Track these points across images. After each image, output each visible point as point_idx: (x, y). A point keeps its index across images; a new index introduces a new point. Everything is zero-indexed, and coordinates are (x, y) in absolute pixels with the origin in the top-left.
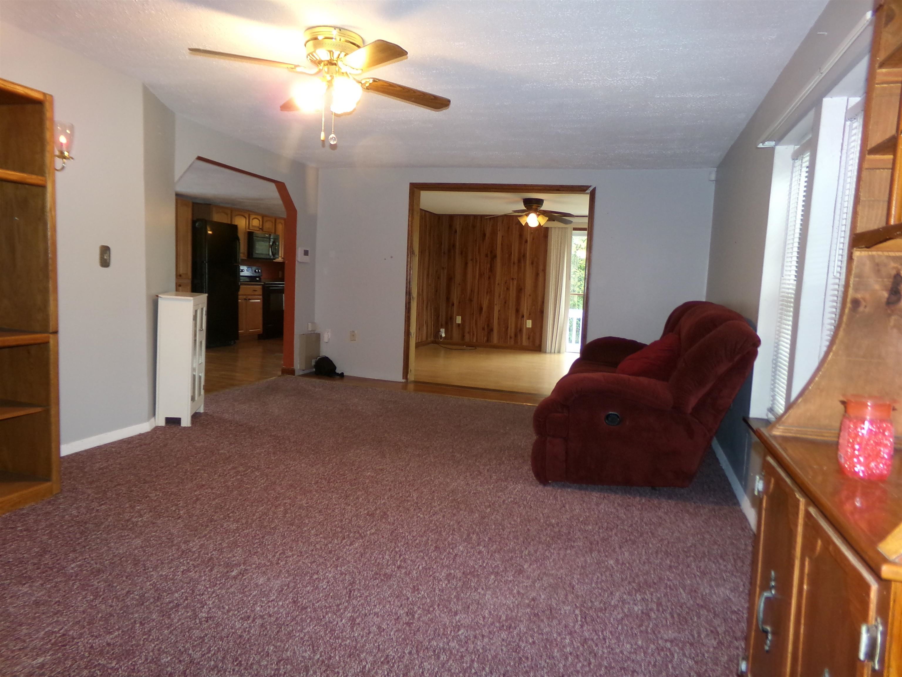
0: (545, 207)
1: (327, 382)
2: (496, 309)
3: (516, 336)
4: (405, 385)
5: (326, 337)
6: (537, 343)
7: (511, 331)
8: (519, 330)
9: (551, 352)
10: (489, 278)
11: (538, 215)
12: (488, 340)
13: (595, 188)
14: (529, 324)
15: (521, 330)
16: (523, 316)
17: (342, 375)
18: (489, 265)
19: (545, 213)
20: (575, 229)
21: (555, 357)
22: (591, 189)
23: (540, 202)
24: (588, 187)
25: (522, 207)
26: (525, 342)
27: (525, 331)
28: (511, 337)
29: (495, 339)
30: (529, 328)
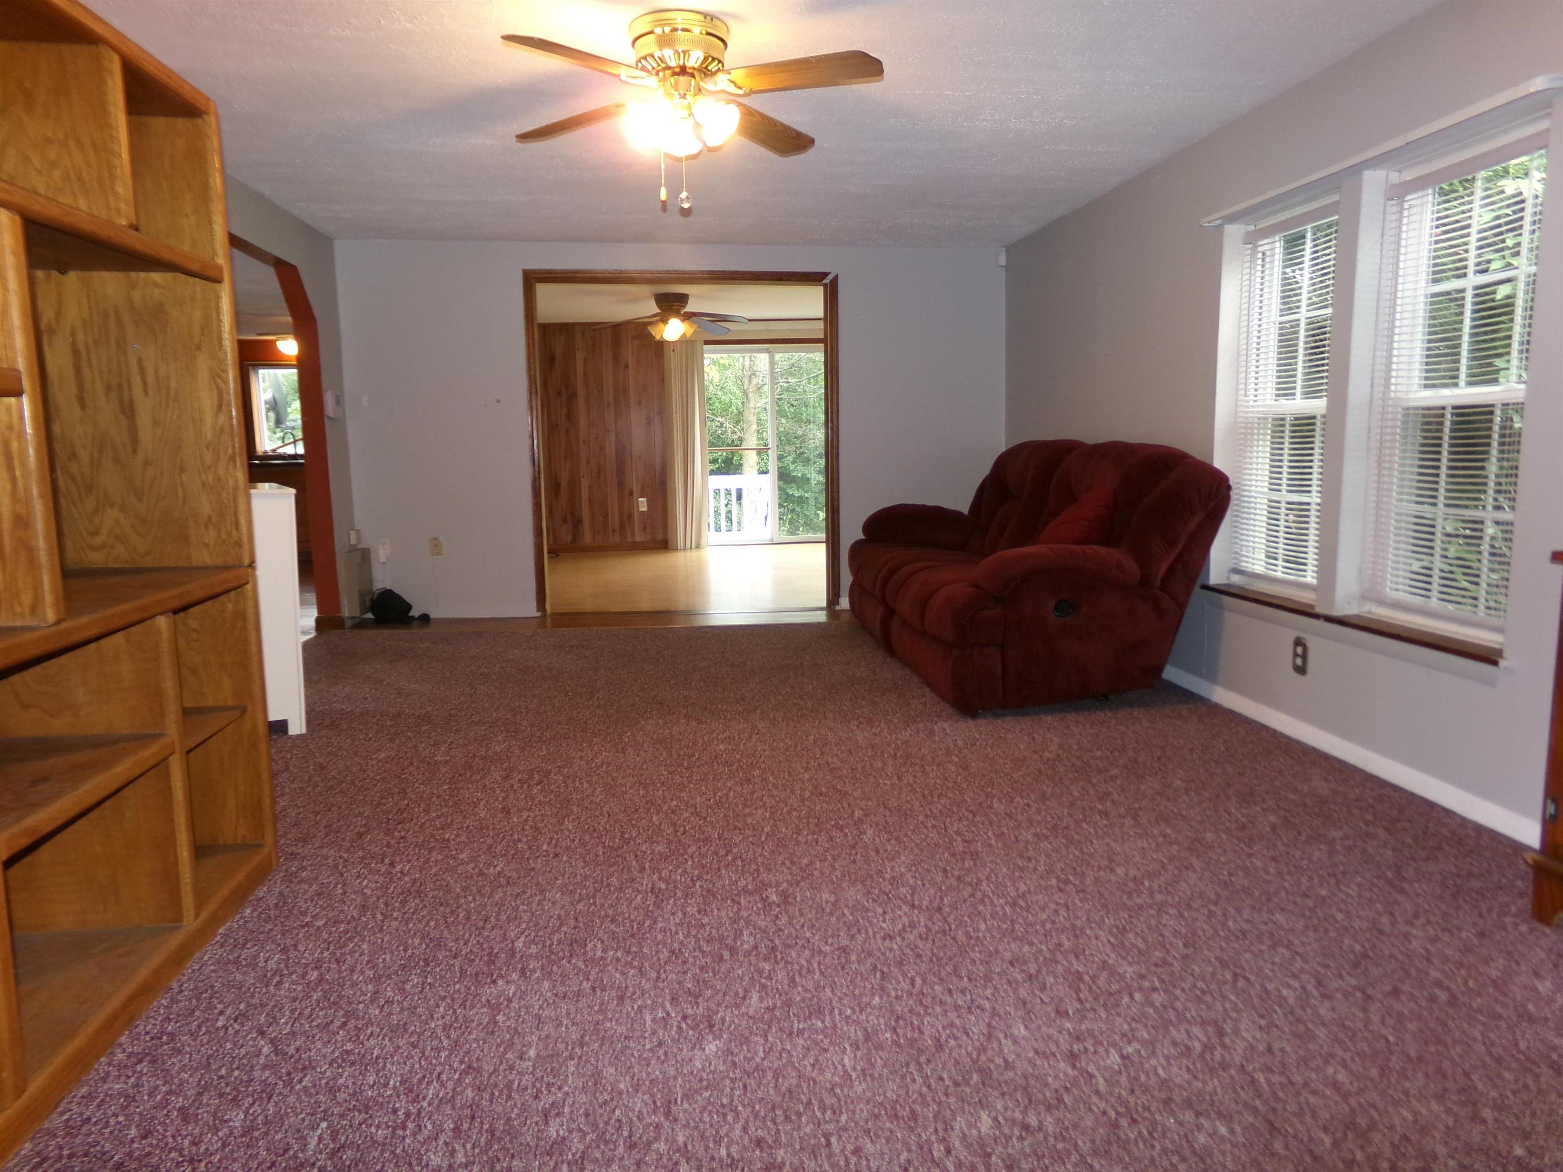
0: (691, 307)
2: (585, 483)
3: (622, 526)
4: (542, 621)
6: (659, 536)
7: (614, 518)
8: (627, 517)
9: (685, 549)
10: (567, 432)
11: (683, 321)
12: (574, 539)
13: (837, 276)
14: (643, 504)
15: (630, 516)
16: (631, 493)
18: (564, 411)
19: (688, 317)
20: (707, 343)
21: (692, 555)
22: (830, 277)
23: (682, 299)
24: (826, 274)
25: (652, 308)
26: (639, 537)
27: (636, 517)
28: (614, 531)
29: (587, 538)
30: (643, 512)
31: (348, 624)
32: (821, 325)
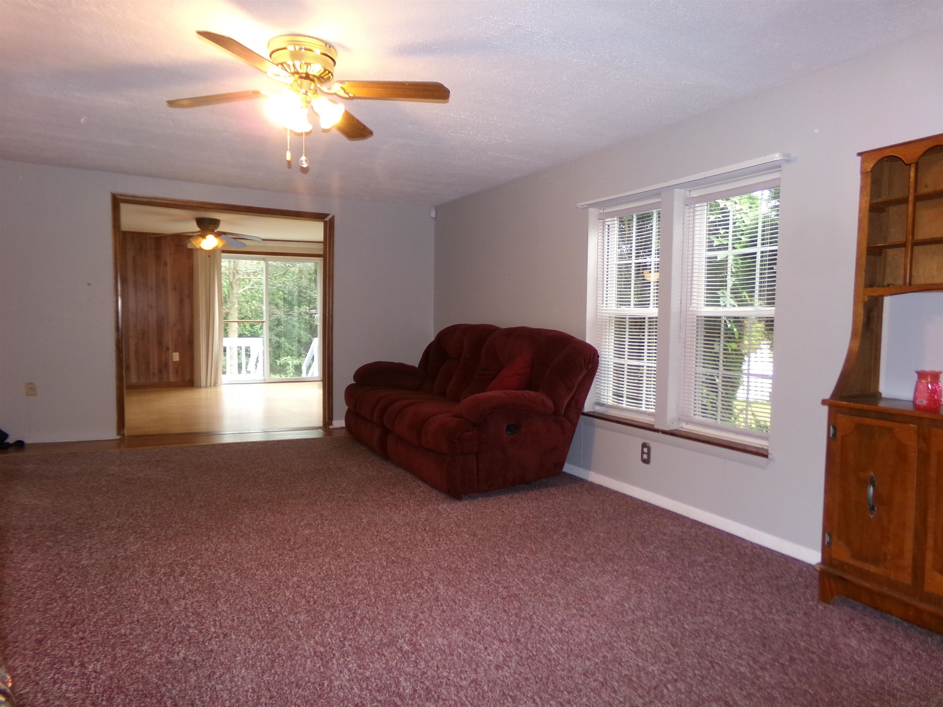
0: (221, 228)
3: (160, 371)
4: (122, 443)
6: (187, 378)
7: (154, 367)
8: (164, 366)
9: (206, 386)
11: (216, 237)
13: (334, 217)
14: (176, 357)
15: (166, 365)
16: (168, 349)
19: (219, 235)
20: (224, 252)
21: (211, 391)
22: (329, 217)
23: (216, 222)
24: (327, 215)
25: (194, 227)
26: (172, 378)
27: (171, 365)
28: (154, 374)
30: (176, 362)
32: (321, 246)
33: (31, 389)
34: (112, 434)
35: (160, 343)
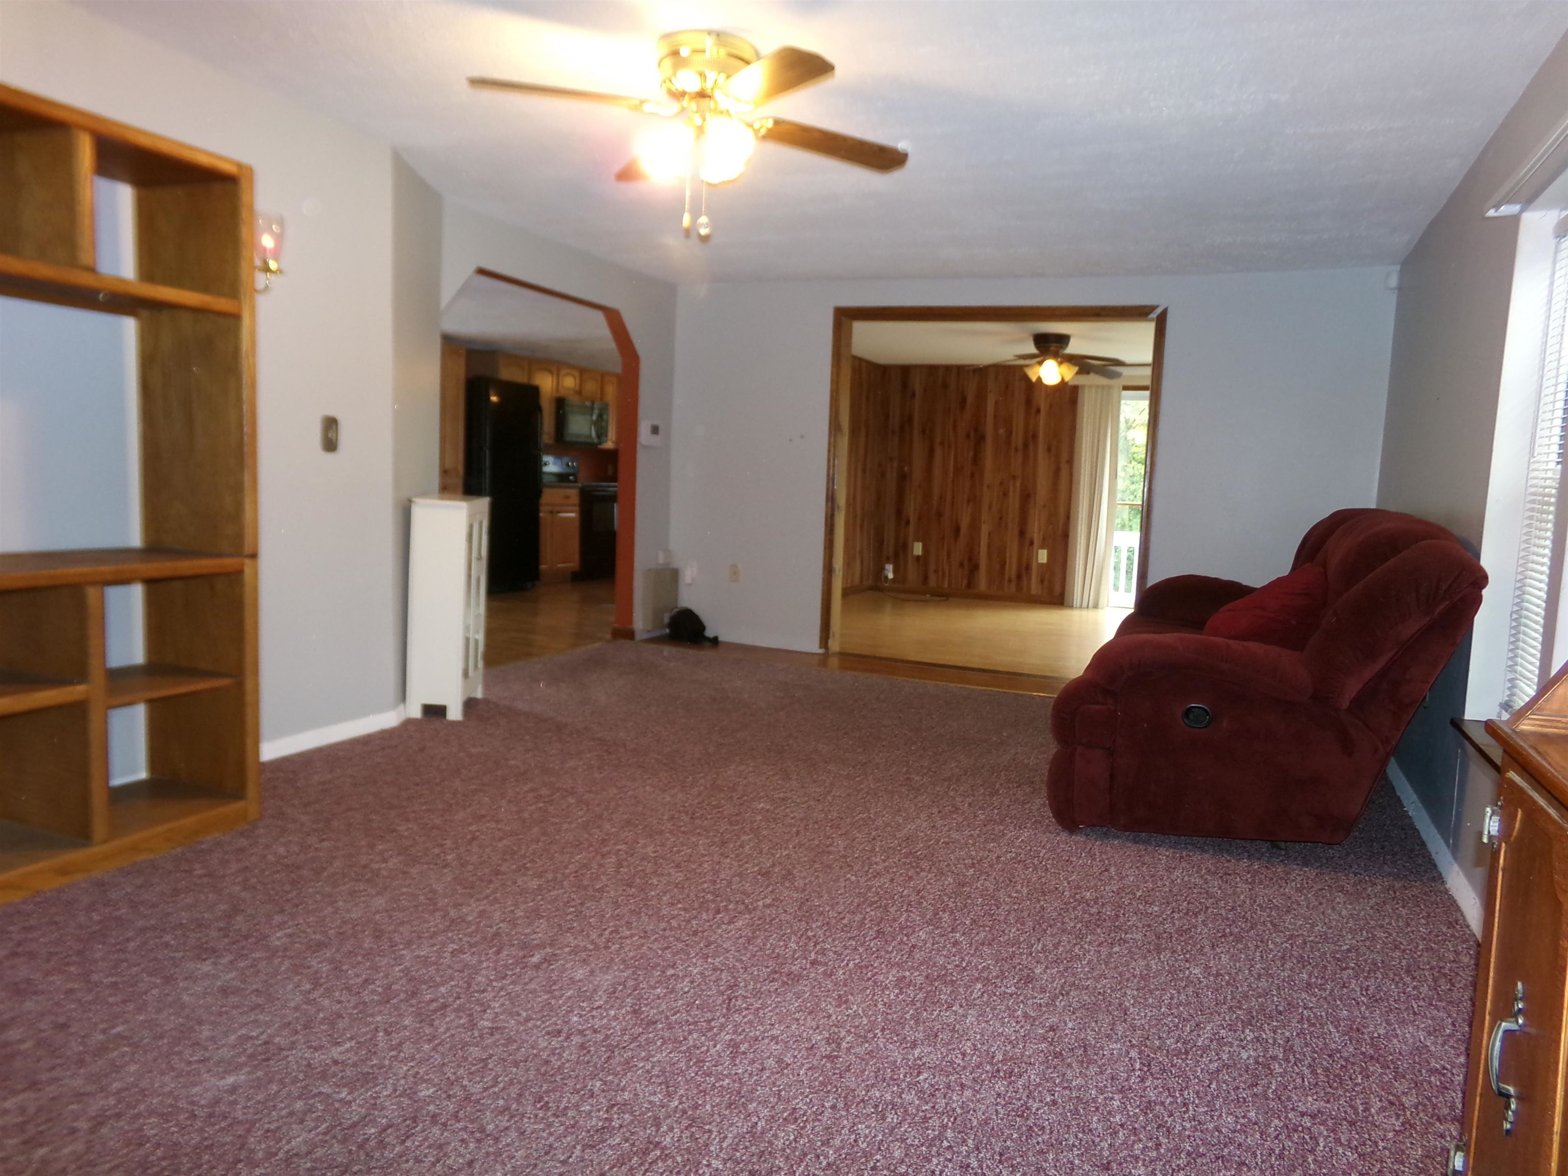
0: (1074, 348)
1: (692, 653)
2: (985, 529)
3: (1019, 577)
4: (824, 659)
5: (689, 575)
6: (1057, 590)
7: (1012, 568)
8: (1025, 568)
9: (1081, 607)
10: (972, 475)
11: (1060, 363)
12: (969, 585)
13: (1165, 310)
14: (1043, 556)
15: (1028, 568)
16: (1032, 543)
17: (715, 641)
18: (971, 453)
19: (1072, 359)
20: (1126, 388)
21: (1089, 615)
22: (1159, 311)
23: (1063, 339)
24: (1152, 308)
25: (1032, 349)
26: (1035, 589)
27: (1034, 569)
28: (1010, 581)
29: (982, 584)
30: (1042, 564)
31: (639, 636)
33: (735, 572)
34: (812, 645)
35: (1022, 533)
